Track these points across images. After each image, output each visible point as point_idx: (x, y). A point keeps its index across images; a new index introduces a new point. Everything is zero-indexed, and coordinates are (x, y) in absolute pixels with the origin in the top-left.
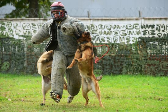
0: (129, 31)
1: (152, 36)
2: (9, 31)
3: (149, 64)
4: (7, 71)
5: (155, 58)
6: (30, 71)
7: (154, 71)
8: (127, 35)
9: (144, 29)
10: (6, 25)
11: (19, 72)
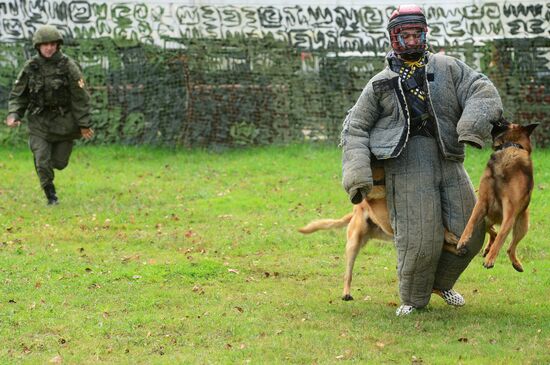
0: (470, 22)
1: (536, 36)
2: (142, 28)
3: (528, 114)
4: (139, 138)
5: (543, 96)
6: (200, 138)
7: (541, 132)
8: (467, 36)
9: (512, 18)
10: (131, 12)
11: (169, 140)
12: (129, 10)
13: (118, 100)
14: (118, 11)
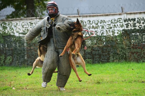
0: (113, 24)
1: (134, 28)
2: (11, 30)
3: (132, 52)
4: (10, 64)
5: (137, 47)
6: (30, 63)
7: (137, 58)
8: (113, 29)
9: (126, 23)
11: (20, 65)
12: (6, 24)
13: (3, 52)
14: (3, 24)
